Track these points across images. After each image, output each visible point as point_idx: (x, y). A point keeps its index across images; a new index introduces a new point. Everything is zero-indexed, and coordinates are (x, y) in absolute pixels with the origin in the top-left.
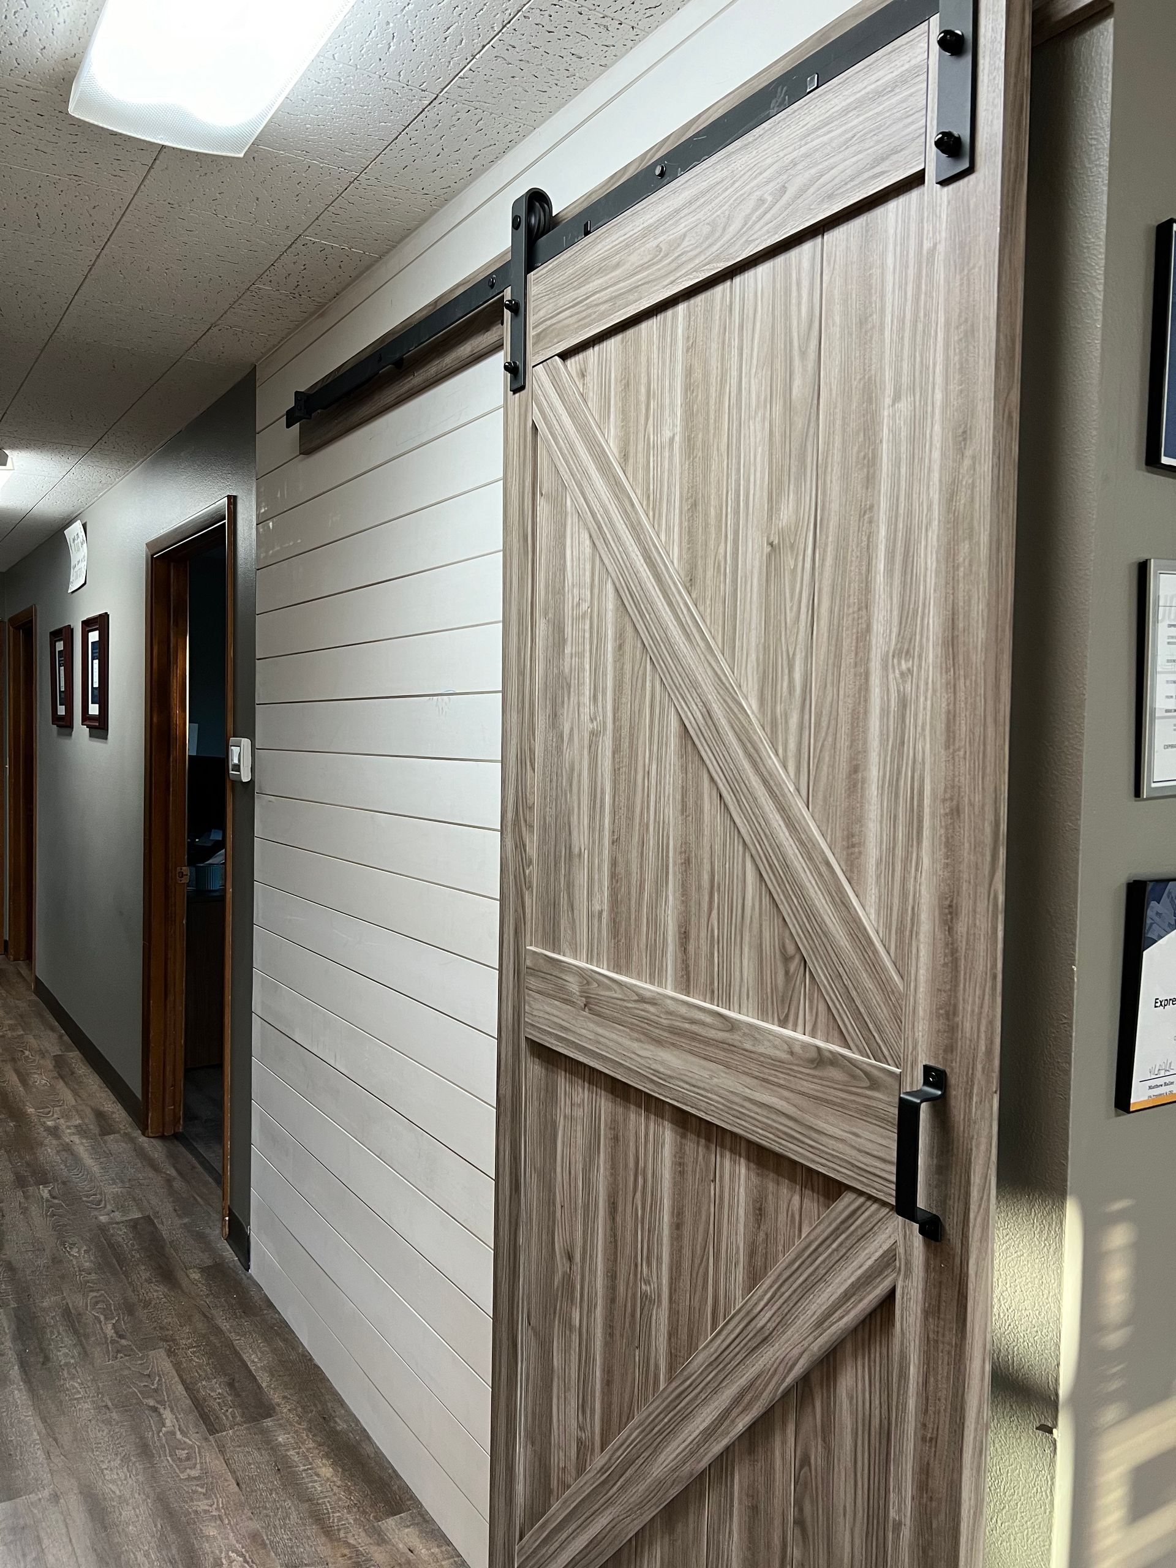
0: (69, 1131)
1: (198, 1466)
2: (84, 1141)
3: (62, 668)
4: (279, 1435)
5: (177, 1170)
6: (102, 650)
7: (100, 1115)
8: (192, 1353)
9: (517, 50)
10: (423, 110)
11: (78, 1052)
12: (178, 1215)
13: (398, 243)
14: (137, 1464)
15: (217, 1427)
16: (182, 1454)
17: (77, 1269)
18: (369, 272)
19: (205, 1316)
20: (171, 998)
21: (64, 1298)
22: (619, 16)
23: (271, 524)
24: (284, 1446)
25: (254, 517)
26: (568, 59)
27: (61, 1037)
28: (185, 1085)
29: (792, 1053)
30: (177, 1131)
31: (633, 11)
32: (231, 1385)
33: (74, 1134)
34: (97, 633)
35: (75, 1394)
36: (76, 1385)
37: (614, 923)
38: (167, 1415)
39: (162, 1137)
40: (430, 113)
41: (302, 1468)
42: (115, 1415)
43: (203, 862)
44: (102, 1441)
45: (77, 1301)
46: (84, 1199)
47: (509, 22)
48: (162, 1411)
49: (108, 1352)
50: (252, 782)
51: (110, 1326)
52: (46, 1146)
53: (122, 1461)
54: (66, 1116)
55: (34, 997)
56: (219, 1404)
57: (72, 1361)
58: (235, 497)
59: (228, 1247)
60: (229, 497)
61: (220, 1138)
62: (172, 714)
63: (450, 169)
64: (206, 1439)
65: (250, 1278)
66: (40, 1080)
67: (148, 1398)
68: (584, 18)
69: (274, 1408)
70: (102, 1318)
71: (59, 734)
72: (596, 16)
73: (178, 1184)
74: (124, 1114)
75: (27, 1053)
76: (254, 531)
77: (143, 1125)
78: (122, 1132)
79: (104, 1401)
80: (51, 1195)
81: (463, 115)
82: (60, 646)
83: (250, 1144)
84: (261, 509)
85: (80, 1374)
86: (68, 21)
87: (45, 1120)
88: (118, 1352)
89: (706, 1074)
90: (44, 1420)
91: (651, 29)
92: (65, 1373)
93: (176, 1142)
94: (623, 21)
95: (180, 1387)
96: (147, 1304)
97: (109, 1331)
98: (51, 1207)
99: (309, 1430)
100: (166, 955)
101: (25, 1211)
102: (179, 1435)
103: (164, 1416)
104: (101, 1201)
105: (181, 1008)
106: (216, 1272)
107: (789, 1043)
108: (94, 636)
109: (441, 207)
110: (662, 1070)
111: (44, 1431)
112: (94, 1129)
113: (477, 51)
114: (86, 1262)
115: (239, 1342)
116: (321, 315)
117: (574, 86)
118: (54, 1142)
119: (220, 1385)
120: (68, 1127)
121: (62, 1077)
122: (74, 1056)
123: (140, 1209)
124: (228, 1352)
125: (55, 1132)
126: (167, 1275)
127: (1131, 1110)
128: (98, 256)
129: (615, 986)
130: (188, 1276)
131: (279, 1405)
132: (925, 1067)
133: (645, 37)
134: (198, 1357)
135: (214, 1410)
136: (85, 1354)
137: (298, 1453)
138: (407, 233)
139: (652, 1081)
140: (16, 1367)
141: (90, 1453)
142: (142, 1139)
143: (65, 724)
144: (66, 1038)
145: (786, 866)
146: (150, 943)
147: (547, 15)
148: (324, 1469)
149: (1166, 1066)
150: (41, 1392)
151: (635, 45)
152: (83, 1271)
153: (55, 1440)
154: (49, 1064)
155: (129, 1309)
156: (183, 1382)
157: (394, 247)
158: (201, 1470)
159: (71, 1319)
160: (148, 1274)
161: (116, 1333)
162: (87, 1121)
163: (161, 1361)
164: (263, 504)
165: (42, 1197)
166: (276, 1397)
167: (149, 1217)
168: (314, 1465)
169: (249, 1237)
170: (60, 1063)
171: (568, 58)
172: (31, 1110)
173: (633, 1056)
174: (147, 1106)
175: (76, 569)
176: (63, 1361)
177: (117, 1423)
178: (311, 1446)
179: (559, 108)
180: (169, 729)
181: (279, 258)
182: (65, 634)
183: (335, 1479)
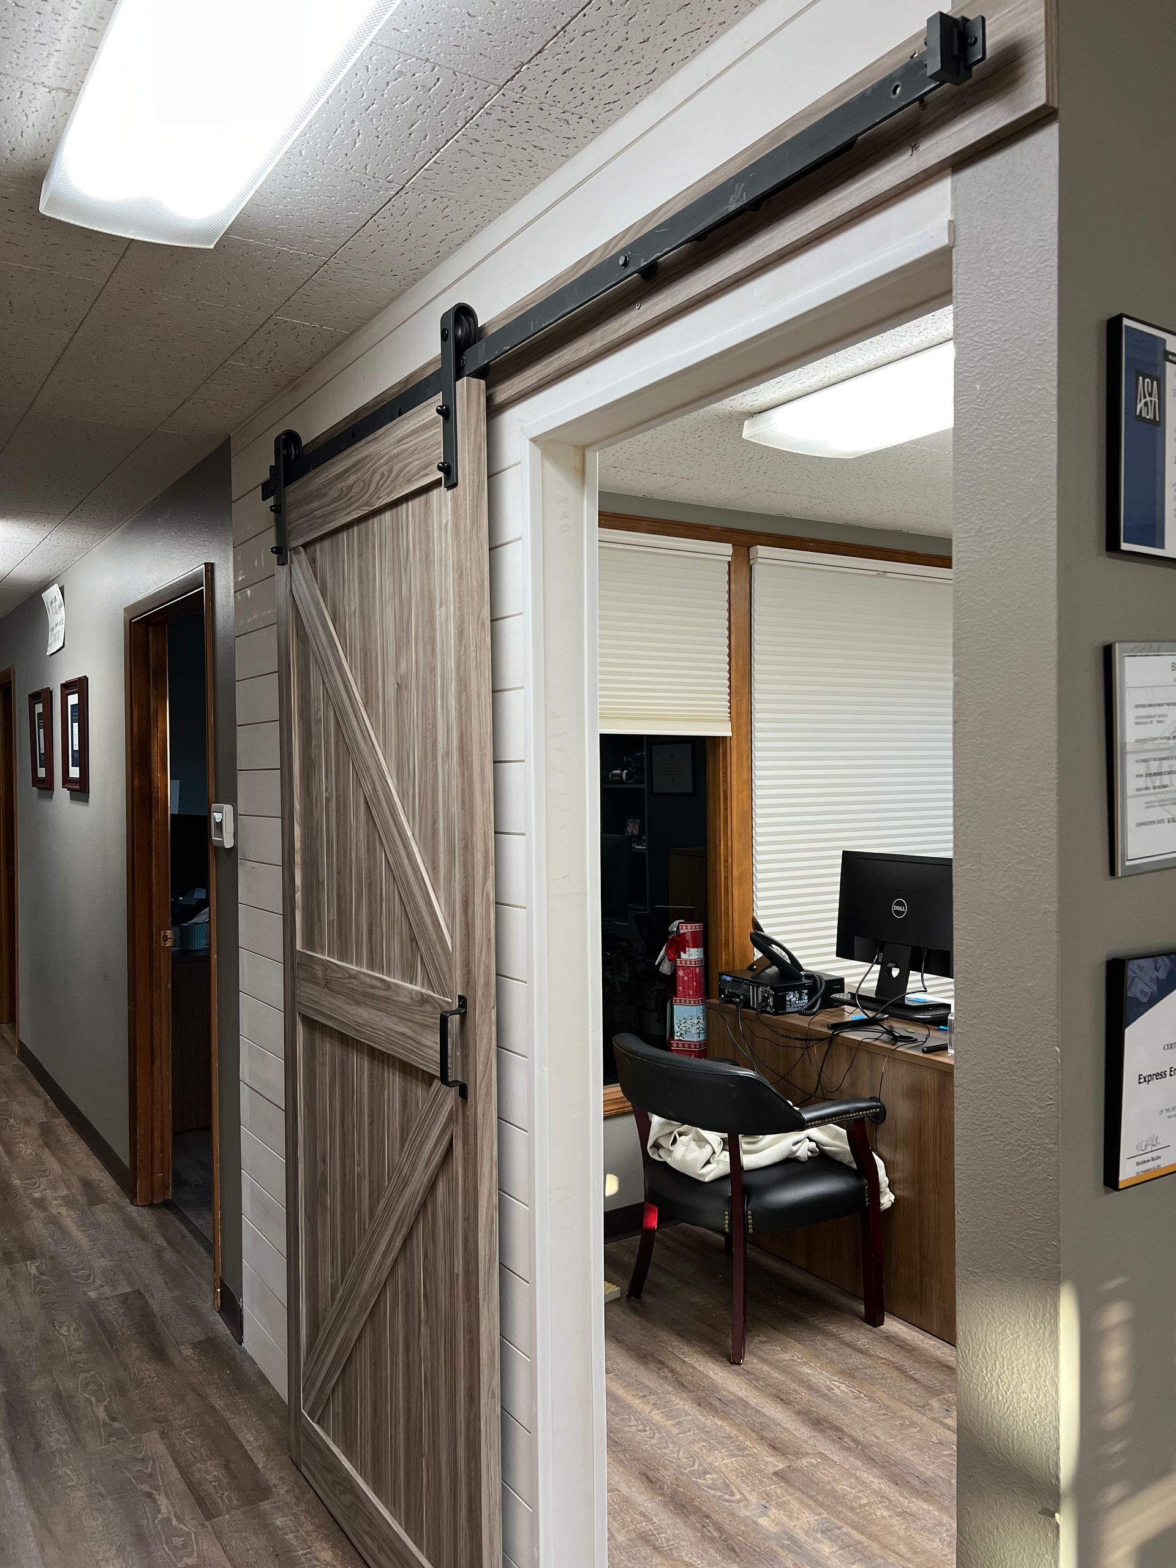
0: (56, 1202)
1: (195, 1554)
2: (72, 1213)
3: (42, 730)
4: (277, 1518)
5: (167, 1240)
6: (82, 713)
7: (88, 1185)
8: (186, 1434)
9: (480, 143)
10: (390, 200)
11: (63, 1119)
12: (169, 1288)
13: (369, 320)
14: (134, 1554)
15: (213, 1512)
16: (178, 1541)
17: (66, 1349)
18: (340, 347)
19: (199, 1395)
20: (157, 1063)
21: (54, 1381)
22: (580, 111)
23: (249, 592)
24: (283, 1529)
25: (232, 585)
26: (530, 151)
27: (46, 1103)
28: (173, 1150)
29: (412, 998)
30: (166, 1198)
31: (592, 106)
32: (227, 1467)
33: (61, 1205)
34: (76, 696)
35: (68, 1481)
36: (68, 1471)
37: (340, 927)
38: (163, 1502)
39: (151, 1205)
40: (398, 202)
41: (301, 1552)
42: (109, 1502)
43: (186, 922)
44: (96, 1531)
45: (67, 1384)
46: (73, 1274)
47: (472, 118)
48: (157, 1497)
49: (100, 1436)
50: (234, 849)
51: (101, 1409)
52: (33, 1218)
53: (117, 1550)
54: (53, 1187)
55: (18, 1062)
56: (215, 1486)
57: (64, 1447)
58: (212, 565)
59: (220, 1319)
60: (205, 564)
61: (209, 1204)
62: (153, 777)
63: (417, 252)
64: (203, 1525)
65: (244, 1352)
66: (26, 1150)
67: (141, 1484)
68: (545, 113)
69: (271, 1490)
70: (93, 1400)
71: (40, 796)
72: (556, 112)
73: (169, 1255)
74: (112, 1182)
75: (12, 1121)
76: (232, 599)
77: (130, 1191)
78: (110, 1201)
79: (97, 1488)
80: (39, 1272)
81: (429, 203)
82: (39, 708)
83: (241, 1214)
84: (238, 576)
85: (72, 1460)
86: (37, 124)
87: (31, 1191)
88: (111, 1435)
89: (378, 1019)
90: (37, 1510)
91: (610, 122)
92: (58, 1459)
93: (166, 1211)
94: (583, 115)
95: (175, 1471)
96: (139, 1383)
97: (102, 1414)
98: (39, 1284)
99: (307, 1511)
100: (152, 1020)
101: (12, 1289)
102: (175, 1522)
103: (159, 1503)
104: (90, 1275)
105: (168, 1073)
106: (209, 1347)
107: (410, 991)
108: (73, 699)
109: (410, 286)
110: (360, 1021)
111: (37, 1522)
112: (82, 1199)
113: (441, 145)
114: (76, 1341)
115: (233, 1420)
116: (295, 388)
117: (537, 175)
118: (41, 1215)
119: (215, 1467)
120: (55, 1198)
121: (47, 1145)
122: (61, 1123)
123: (130, 1283)
124: (222, 1432)
125: (41, 1204)
126: (158, 1352)
127: (1121, 1187)
128: (71, 339)
129: (338, 970)
130: (180, 1353)
131: (275, 1486)
132: (459, 996)
133: (604, 129)
134: (192, 1439)
135: (210, 1494)
136: (77, 1439)
137: (296, 1537)
138: (377, 311)
139: (356, 1029)
140: (7, 1455)
141: (84, 1544)
142: (131, 1208)
143: (45, 786)
144: (52, 1104)
145: (408, 883)
146: (135, 1007)
147: (508, 112)
148: (323, 1553)
149: (1152, 1141)
150: (34, 1480)
151: (595, 137)
152: (73, 1350)
153: (50, 1531)
154: (34, 1132)
155: (121, 1389)
156: (178, 1465)
157: (365, 324)
158: (198, 1558)
159: (62, 1402)
160: (139, 1352)
161: (108, 1415)
162: (74, 1191)
163: (154, 1443)
164: (241, 572)
165: (30, 1274)
166: (272, 1477)
167: (138, 1291)
168: (313, 1549)
169: (241, 1310)
170: (46, 1131)
171: (530, 149)
172: (17, 1182)
173: (347, 1015)
174: (136, 1173)
175: (54, 632)
176: (55, 1448)
177: (112, 1511)
178: (309, 1529)
179: (523, 195)
180: (151, 792)
181: (251, 337)
182: (44, 696)
183: (336, 1563)
